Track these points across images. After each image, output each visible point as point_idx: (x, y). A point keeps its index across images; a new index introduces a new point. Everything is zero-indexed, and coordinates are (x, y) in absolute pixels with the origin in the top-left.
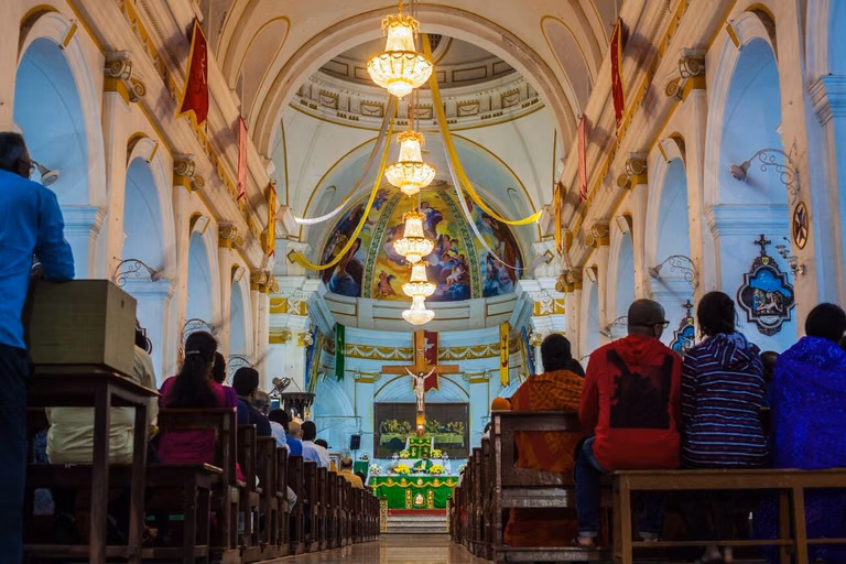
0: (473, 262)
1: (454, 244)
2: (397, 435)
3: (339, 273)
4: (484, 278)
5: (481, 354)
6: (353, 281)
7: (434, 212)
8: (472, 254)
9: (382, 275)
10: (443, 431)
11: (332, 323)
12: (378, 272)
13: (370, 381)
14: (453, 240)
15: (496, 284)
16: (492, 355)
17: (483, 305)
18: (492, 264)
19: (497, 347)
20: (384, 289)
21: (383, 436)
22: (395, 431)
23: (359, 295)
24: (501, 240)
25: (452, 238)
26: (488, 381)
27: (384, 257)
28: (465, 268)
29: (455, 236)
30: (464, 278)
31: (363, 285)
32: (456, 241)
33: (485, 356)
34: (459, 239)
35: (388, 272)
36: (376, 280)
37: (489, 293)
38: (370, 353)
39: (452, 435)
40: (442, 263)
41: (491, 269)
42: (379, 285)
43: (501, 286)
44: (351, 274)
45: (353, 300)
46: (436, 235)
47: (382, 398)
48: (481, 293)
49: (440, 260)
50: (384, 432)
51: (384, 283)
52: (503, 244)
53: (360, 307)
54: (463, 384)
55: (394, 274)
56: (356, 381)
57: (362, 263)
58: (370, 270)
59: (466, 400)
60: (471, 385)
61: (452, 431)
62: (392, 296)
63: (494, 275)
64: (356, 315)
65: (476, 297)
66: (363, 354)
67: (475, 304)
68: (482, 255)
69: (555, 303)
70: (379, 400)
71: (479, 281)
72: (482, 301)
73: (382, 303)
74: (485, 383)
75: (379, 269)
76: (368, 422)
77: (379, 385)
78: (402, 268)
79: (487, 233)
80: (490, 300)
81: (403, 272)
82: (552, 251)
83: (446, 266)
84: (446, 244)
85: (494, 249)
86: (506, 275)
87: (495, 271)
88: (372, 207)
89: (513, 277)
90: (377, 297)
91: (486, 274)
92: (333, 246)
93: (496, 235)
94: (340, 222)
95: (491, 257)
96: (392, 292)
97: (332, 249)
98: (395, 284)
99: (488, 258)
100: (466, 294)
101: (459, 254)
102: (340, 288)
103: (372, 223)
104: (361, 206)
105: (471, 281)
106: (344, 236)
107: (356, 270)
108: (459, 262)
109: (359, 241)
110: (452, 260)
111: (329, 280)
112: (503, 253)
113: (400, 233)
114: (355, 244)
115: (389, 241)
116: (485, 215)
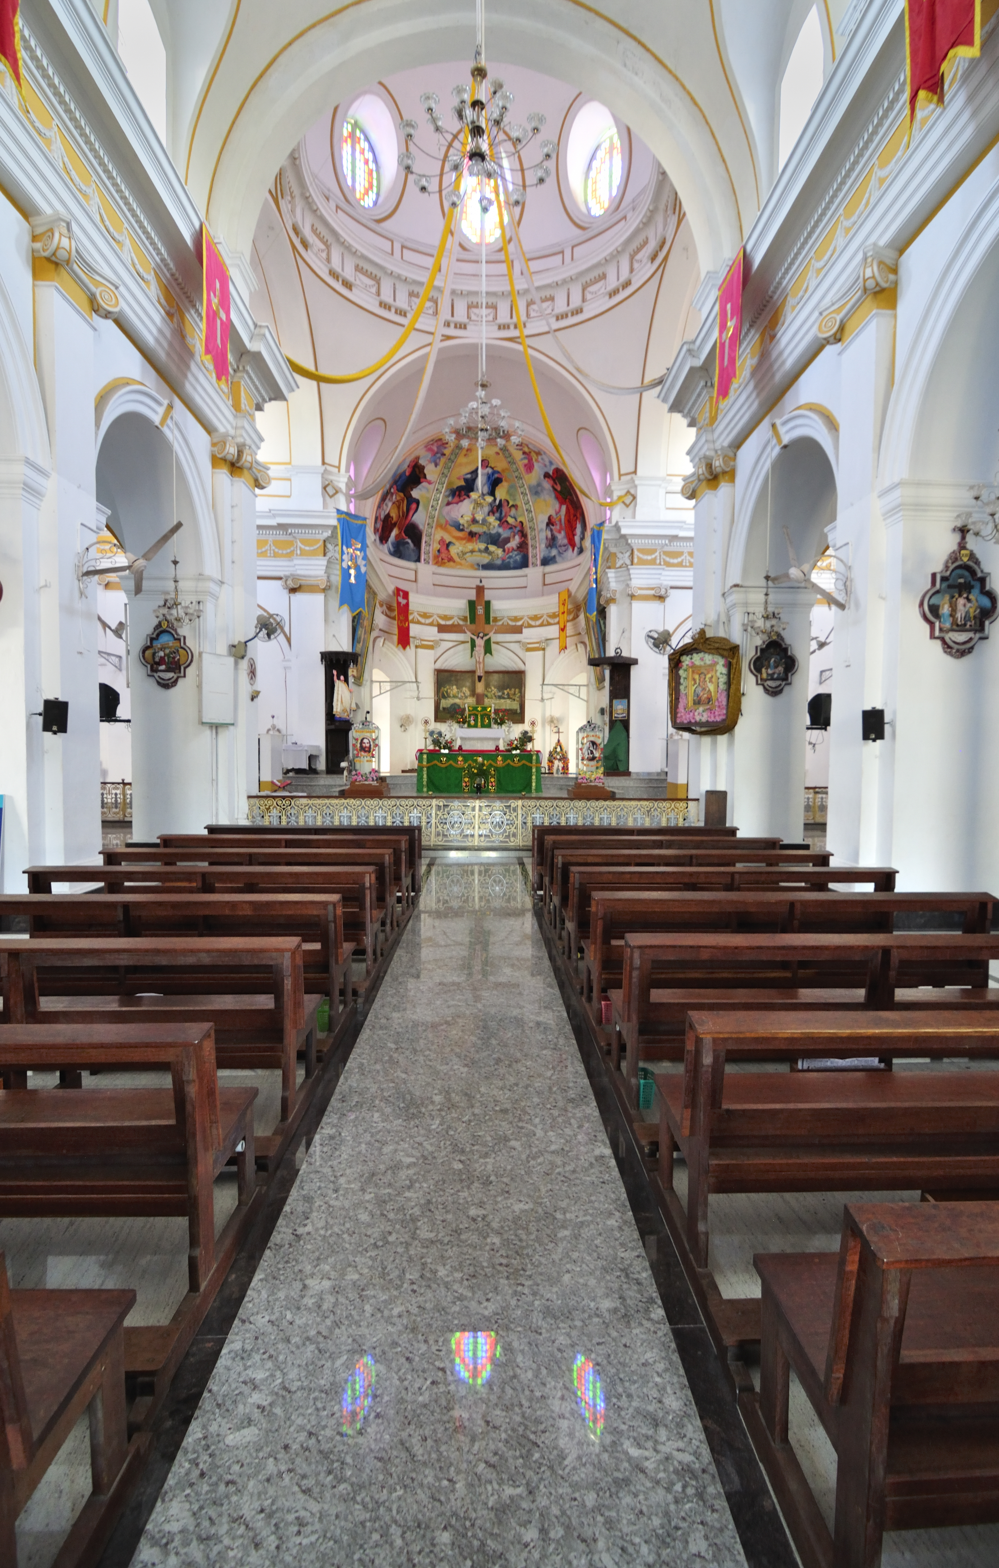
0: (532, 529)
1: (513, 510)
2: (457, 701)
3: (397, 536)
4: (543, 546)
5: (538, 623)
6: (411, 545)
7: (494, 472)
8: (531, 520)
9: (442, 541)
10: (500, 697)
11: (391, 589)
12: (438, 537)
13: (431, 647)
14: (513, 506)
15: (554, 552)
16: (549, 624)
17: (541, 575)
18: (551, 530)
19: (554, 616)
20: (443, 555)
22: (455, 697)
23: (418, 560)
24: (561, 504)
25: (511, 503)
26: (544, 649)
27: (443, 522)
28: (523, 535)
30: (523, 547)
33: (541, 625)
34: (519, 503)
35: (448, 539)
36: (437, 546)
37: (546, 562)
38: (430, 619)
39: (508, 701)
40: (501, 530)
41: (549, 536)
42: (439, 551)
43: (560, 553)
44: (410, 537)
45: (412, 565)
47: (441, 665)
48: (539, 562)
50: (444, 697)
51: (443, 550)
52: (564, 508)
53: (420, 572)
54: (521, 653)
55: (454, 541)
56: (416, 647)
57: (421, 527)
59: (521, 667)
60: (528, 653)
61: (509, 698)
62: (451, 563)
63: (552, 542)
64: (416, 581)
65: (534, 565)
66: (422, 620)
67: (534, 573)
68: (542, 520)
69: (636, 552)
70: (439, 665)
71: (538, 549)
72: (540, 569)
73: (442, 570)
74: (541, 652)
75: (439, 534)
76: (428, 688)
77: (440, 650)
78: (460, 534)
79: (547, 497)
80: (548, 569)
81: (462, 539)
82: (632, 491)
83: (505, 533)
84: (505, 509)
85: (554, 514)
86: (565, 541)
87: (554, 538)
88: (430, 462)
89: (572, 544)
90: (437, 563)
91: (544, 541)
92: (390, 504)
93: (557, 498)
94: (395, 474)
95: (550, 523)
96: (451, 559)
97: (389, 507)
98: (454, 551)
99: (548, 525)
100: (524, 564)
101: (519, 520)
102: (398, 552)
103: (430, 483)
104: (418, 458)
105: (530, 549)
106: (402, 495)
107: (414, 534)
108: (518, 528)
109: (417, 502)
110: (511, 527)
111: (387, 541)
112: (563, 518)
113: (459, 496)
114: (414, 506)
115: (448, 504)
116: (546, 475)
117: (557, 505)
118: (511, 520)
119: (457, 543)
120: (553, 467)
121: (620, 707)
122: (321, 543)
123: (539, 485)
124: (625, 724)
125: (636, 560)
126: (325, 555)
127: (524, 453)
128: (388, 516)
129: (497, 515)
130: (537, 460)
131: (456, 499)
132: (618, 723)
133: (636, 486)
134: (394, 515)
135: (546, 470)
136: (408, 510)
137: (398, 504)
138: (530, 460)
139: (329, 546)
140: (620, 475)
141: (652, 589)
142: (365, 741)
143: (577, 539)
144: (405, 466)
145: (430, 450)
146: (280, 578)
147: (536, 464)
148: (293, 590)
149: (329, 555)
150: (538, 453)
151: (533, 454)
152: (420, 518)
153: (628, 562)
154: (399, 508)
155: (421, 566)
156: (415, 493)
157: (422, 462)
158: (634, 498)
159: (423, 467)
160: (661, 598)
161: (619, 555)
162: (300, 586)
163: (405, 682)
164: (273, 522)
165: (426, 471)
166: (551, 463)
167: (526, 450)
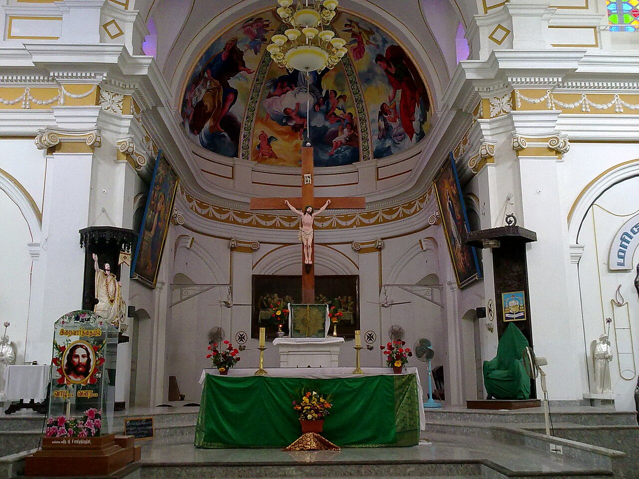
0: (363, 120)
1: (341, 102)
3: (211, 128)
4: (376, 137)
5: (373, 220)
6: (228, 139)
8: (361, 111)
9: (263, 136)
12: (258, 132)
13: (249, 250)
14: (341, 97)
15: (388, 143)
16: (385, 221)
17: (374, 168)
18: (385, 120)
20: (265, 151)
21: (262, 312)
23: (236, 155)
26: (380, 249)
27: (264, 115)
28: (353, 127)
29: (343, 90)
30: (353, 140)
31: (241, 145)
32: (343, 97)
33: (376, 223)
34: (347, 93)
35: (269, 133)
36: (257, 141)
37: (379, 154)
38: (249, 220)
40: (327, 124)
41: (383, 126)
42: (259, 146)
43: (395, 143)
44: (226, 130)
45: (228, 160)
46: (321, 90)
48: (371, 155)
49: (326, 119)
50: (264, 308)
51: (264, 145)
53: (237, 168)
54: (354, 256)
56: (232, 249)
57: (239, 120)
58: (248, 129)
59: (355, 272)
60: (362, 256)
62: (273, 160)
63: (385, 133)
64: (233, 178)
65: (366, 158)
66: (239, 221)
67: (366, 167)
68: (373, 110)
69: (518, 95)
70: (258, 271)
71: (370, 140)
72: (373, 163)
73: (262, 167)
74: (377, 253)
75: (259, 129)
76: (244, 294)
77: (259, 255)
78: (283, 129)
79: (379, 83)
80: (382, 162)
81: (286, 134)
82: (504, 25)
83: (332, 127)
84: (331, 102)
85: (387, 101)
86: (401, 130)
87: (388, 128)
88: (250, 47)
89: (410, 131)
90: (257, 159)
91: (377, 132)
92: (203, 91)
93: (391, 83)
94: (208, 52)
95: (383, 111)
96: (272, 155)
97: (201, 94)
98: (275, 146)
99: (380, 114)
100: (354, 157)
101: (347, 112)
102: (213, 144)
103: (249, 72)
104: (235, 41)
105: (361, 142)
106: (217, 82)
107: (232, 126)
108: (347, 121)
109: (235, 93)
110: (339, 120)
111: (199, 132)
112: (398, 103)
113: (282, 87)
114: (231, 97)
115: (270, 96)
116: (379, 58)
117: (391, 92)
118: (338, 112)
119: (279, 138)
120: (387, 46)
121: (513, 303)
122: (94, 90)
123: (370, 70)
124: (525, 326)
125: (519, 104)
126: (98, 103)
127: (354, 35)
128: (201, 104)
129: (324, 107)
130: (368, 42)
131: (278, 91)
132: (512, 327)
133: (510, 17)
134: (208, 104)
135: (378, 52)
136: (225, 100)
137: (213, 93)
138: (360, 43)
139: (105, 94)
140: (486, 9)
141: (546, 140)
142: (80, 352)
143: (416, 124)
144: (221, 48)
145: (248, 32)
146: (32, 137)
147: (366, 47)
148: (52, 150)
149: (104, 106)
150: (370, 33)
151: (364, 35)
152: (238, 110)
153: (507, 108)
154: (214, 97)
155: (238, 161)
156: (233, 83)
157: (240, 47)
158: (508, 32)
159: (242, 54)
160: (559, 152)
161: (495, 102)
162: (60, 144)
163: (213, 286)
164: (28, 63)
165: (244, 58)
166: (385, 41)
167: (356, 30)
